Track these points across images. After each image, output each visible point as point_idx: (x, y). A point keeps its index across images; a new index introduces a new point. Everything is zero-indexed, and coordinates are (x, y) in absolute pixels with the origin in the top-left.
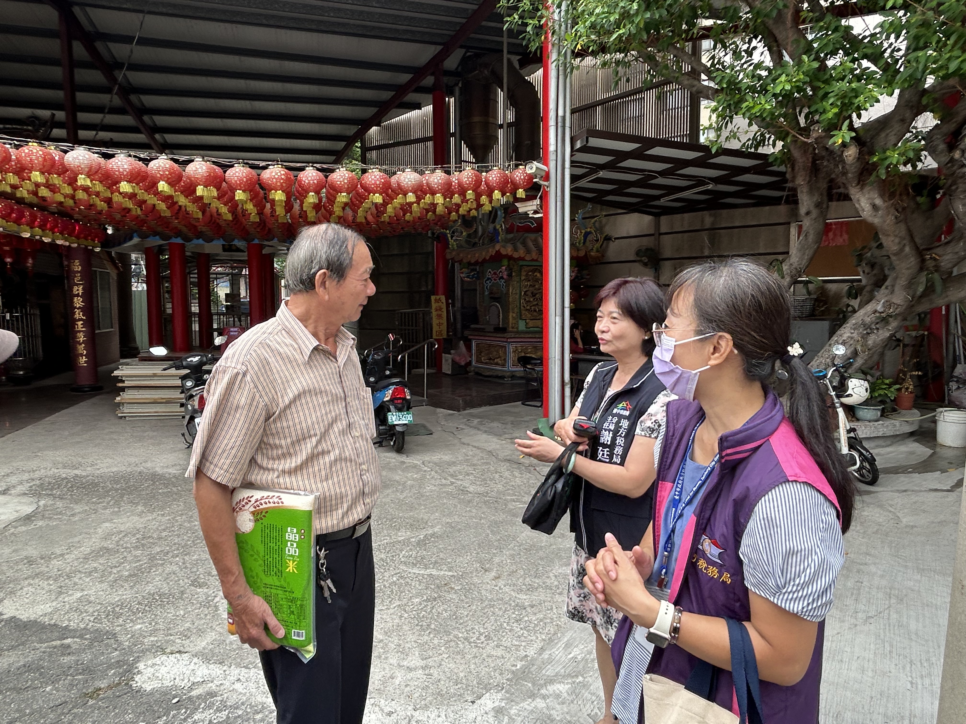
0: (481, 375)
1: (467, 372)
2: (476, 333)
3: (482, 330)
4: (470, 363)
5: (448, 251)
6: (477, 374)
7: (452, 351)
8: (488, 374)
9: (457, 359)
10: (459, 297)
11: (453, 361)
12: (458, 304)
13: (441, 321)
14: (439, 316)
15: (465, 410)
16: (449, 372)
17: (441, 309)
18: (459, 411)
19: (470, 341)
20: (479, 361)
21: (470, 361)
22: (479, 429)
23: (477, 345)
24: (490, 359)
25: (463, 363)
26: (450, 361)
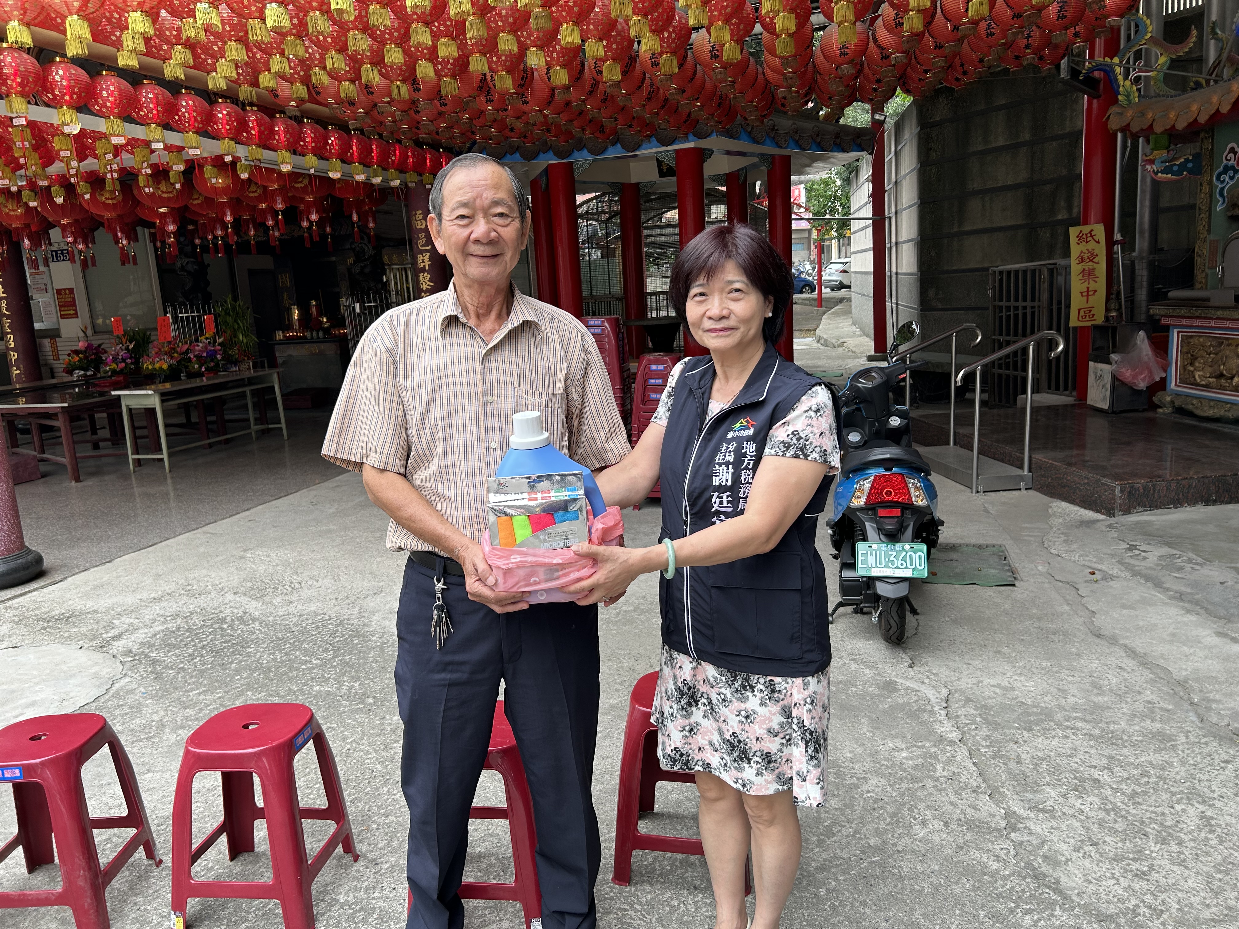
0: (1190, 414)
1: (1154, 407)
2: (1183, 311)
3: (1202, 303)
4: (1162, 384)
5: (1113, 110)
6: (1180, 411)
7: (1114, 357)
8: (1210, 413)
9: (1127, 374)
10: (1146, 226)
11: (1114, 378)
12: (1142, 243)
13: (1093, 286)
14: (1088, 274)
15: (1127, 511)
16: (1105, 406)
17: (1092, 257)
18: (1110, 513)
19: (1167, 329)
20: (1187, 379)
21: (1164, 381)
22: (1158, 585)
23: (1186, 341)
24: (1221, 376)
25: (1142, 385)
26: (1108, 379)
